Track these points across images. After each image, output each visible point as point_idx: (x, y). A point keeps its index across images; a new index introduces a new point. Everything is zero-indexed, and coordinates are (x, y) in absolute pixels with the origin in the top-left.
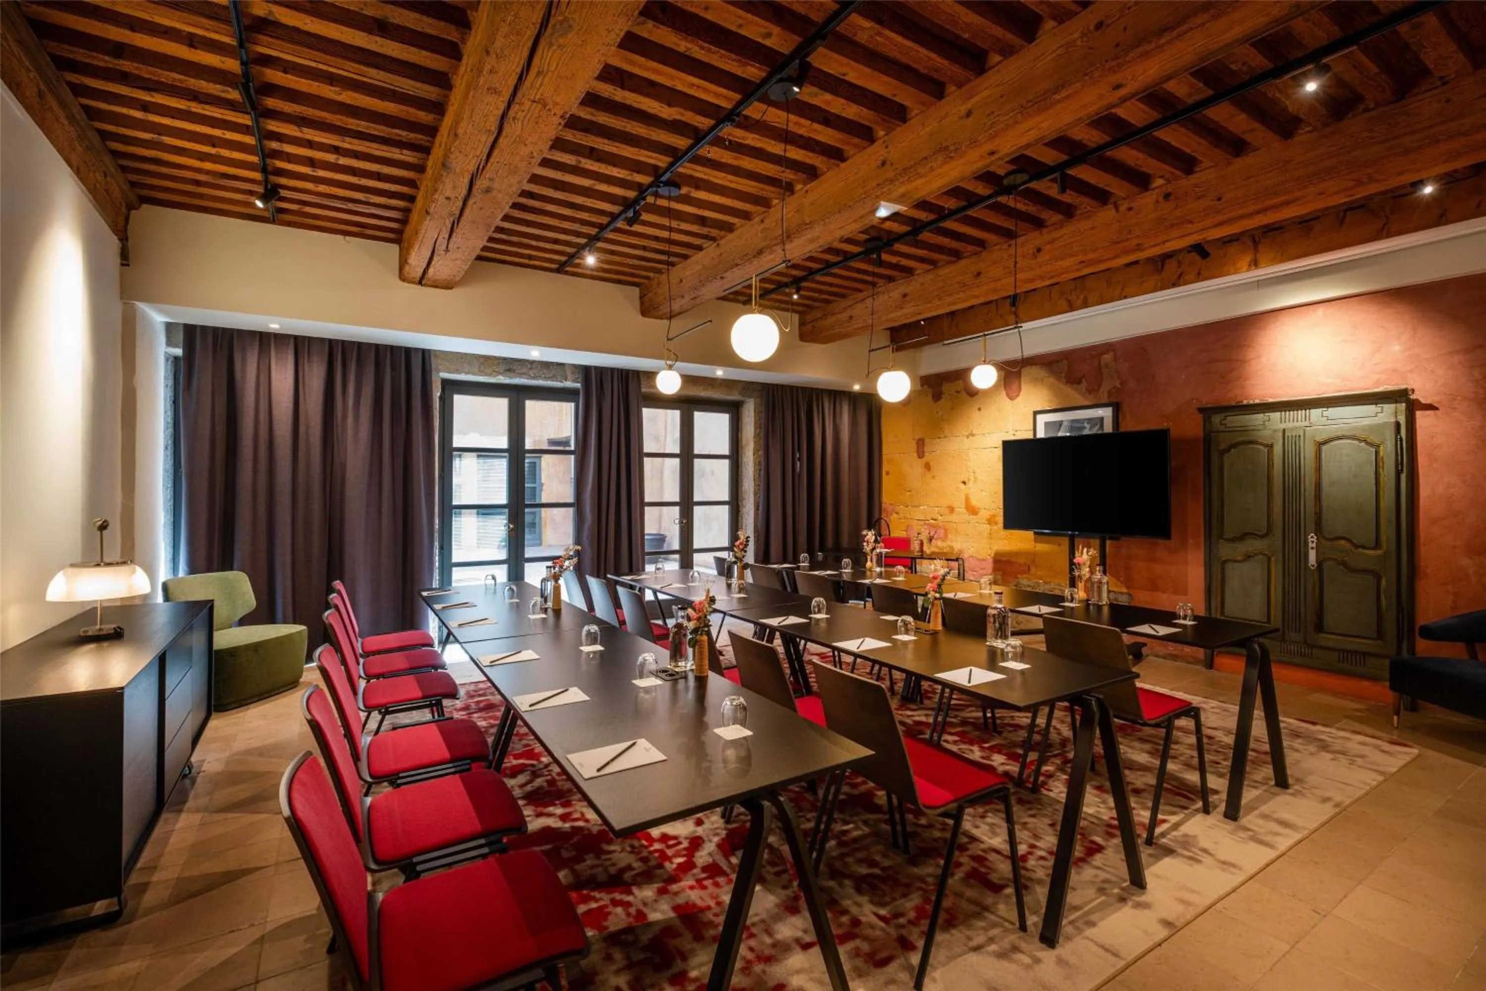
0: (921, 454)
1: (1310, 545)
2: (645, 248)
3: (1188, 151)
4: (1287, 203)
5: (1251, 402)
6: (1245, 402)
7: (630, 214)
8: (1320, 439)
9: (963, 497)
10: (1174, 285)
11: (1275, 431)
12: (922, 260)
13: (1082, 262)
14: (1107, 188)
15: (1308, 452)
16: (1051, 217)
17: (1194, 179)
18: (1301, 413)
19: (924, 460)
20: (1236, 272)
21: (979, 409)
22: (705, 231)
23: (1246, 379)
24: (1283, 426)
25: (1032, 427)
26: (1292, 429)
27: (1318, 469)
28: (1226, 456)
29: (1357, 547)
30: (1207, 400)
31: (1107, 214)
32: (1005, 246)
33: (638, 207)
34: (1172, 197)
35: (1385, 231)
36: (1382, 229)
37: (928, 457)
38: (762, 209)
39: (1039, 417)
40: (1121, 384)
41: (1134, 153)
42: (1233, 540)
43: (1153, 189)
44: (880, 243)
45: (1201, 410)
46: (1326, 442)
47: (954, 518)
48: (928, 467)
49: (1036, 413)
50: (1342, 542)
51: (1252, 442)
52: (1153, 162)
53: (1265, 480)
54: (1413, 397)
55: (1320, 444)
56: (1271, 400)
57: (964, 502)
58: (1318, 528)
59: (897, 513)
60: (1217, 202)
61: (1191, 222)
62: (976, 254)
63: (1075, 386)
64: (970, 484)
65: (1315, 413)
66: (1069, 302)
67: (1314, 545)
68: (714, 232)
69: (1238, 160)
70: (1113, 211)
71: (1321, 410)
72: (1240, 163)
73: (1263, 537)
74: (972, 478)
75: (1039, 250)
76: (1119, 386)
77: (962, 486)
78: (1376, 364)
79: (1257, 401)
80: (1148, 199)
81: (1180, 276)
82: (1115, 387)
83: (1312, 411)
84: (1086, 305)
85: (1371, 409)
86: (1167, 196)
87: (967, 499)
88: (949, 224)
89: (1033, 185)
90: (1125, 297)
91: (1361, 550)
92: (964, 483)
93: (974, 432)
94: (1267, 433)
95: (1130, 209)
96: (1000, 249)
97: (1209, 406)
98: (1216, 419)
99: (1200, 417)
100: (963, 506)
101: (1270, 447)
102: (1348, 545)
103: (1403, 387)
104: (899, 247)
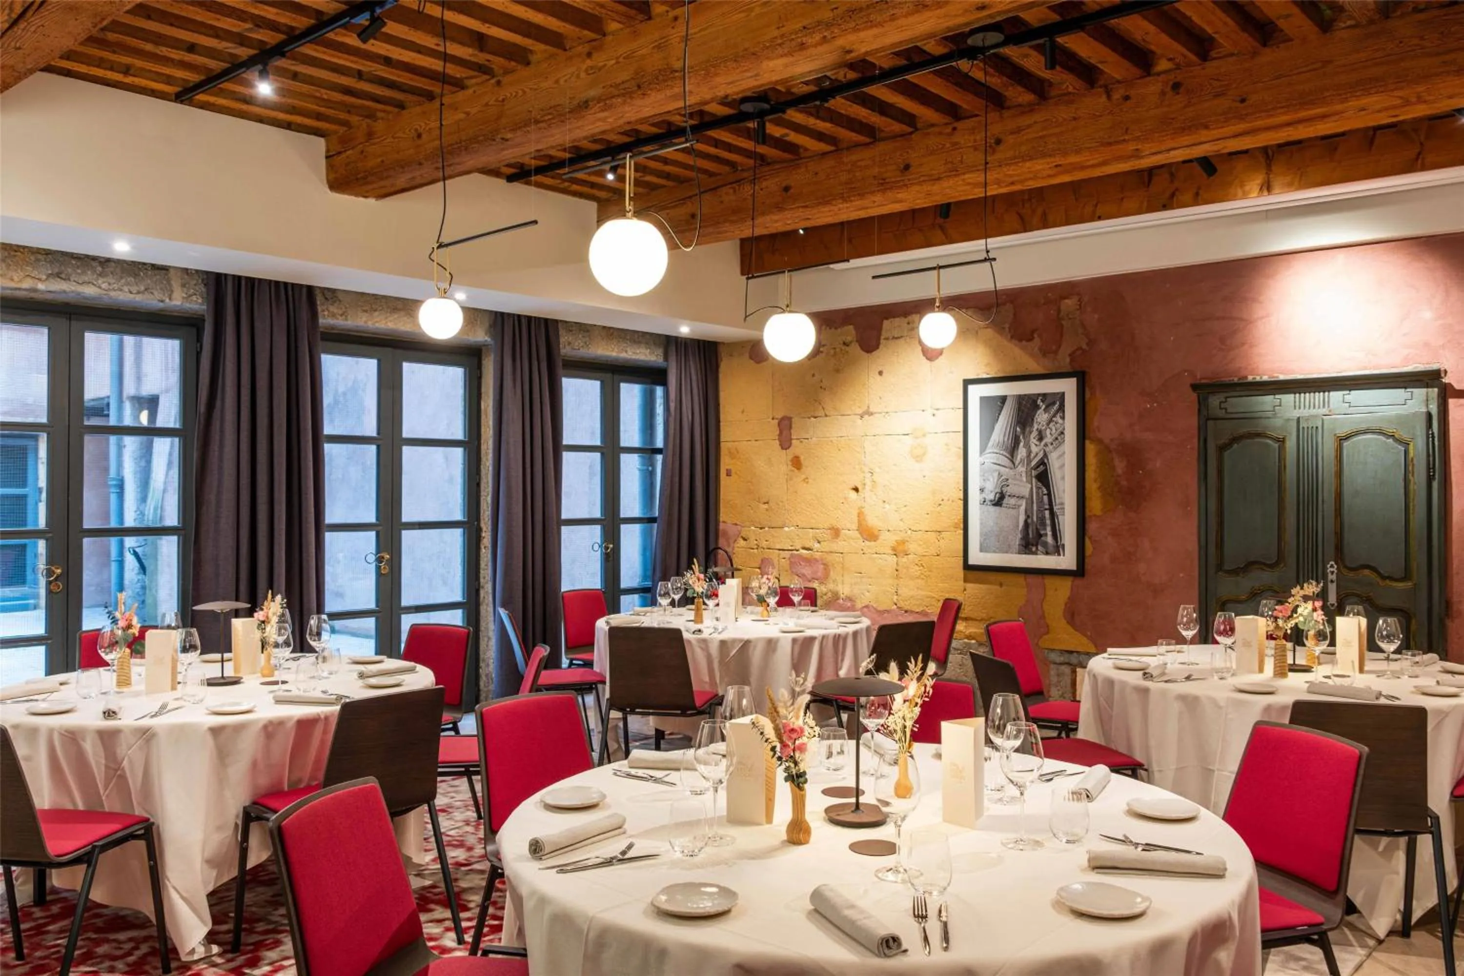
0: (785, 443)
1: (1330, 577)
2: (360, 75)
3: (1209, 30)
4: (1324, 117)
5: (1258, 379)
6: (1250, 378)
7: (363, 19)
8: (1342, 431)
9: (855, 513)
10: (1165, 207)
11: (1288, 420)
12: (820, 136)
13: (1056, 166)
14: (1099, 66)
15: (1328, 449)
16: (1019, 95)
17: (1211, 67)
18: (1319, 396)
19: (791, 452)
20: (1245, 196)
21: (881, 373)
22: (482, 58)
23: (1252, 346)
24: (1296, 414)
25: (961, 405)
26: (1307, 419)
27: (1339, 473)
28: (1226, 454)
29: (1384, 578)
30: (1202, 373)
31: (1096, 101)
32: (949, 130)
33: (378, 11)
34: (1182, 90)
35: (1420, 161)
36: (1417, 159)
37: (797, 448)
38: (593, 35)
39: (971, 388)
40: (1087, 344)
41: (1145, 24)
42: (1235, 572)
43: (1159, 74)
44: (766, 106)
45: (1195, 387)
46: (1348, 437)
47: (840, 545)
48: (797, 463)
49: (967, 383)
50: (1367, 572)
51: (1258, 435)
52: (1165, 39)
53: (1275, 488)
54: (1446, 380)
55: (1341, 440)
56: (1282, 377)
57: (856, 519)
58: (1339, 554)
59: (745, 539)
60: (1238, 104)
61: (1206, 127)
62: (902, 136)
63: (1024, 343)
64: (866, 492)
65: (1336, 396)
66: (1021, 217)
67: (1334, 577)
68: (497, 62)
69: (1267, 50)
70: (1104, 98)
71: (1341, 393)
72: (1268, 56)
73: (1272, 566)
74: (868, 482)
75: (998, 142)
76: (1084, 346)
77: (853, 494)
78: (1405, 335)
79: (1265, 378)
80: (1152, 88)
81: (1173, 195)
82: (1080, 348)
83: (1332, 393)
84: (1045, 224)
85: (1398, 394)
86: (1176, 86)
87: (860, 515)
88: (878, 91)
89: (1008, 51)
90: (1100, 218)
91: (1388, 582)
92: (856, 490)
93: (871, 410)
94: (1278, 422)
95: (1127, 98)
96: (940, 133)
97: (1203, 381)
98: (1215, 401)
99: (1194, 396)
100: (855, 526)
101: (1282, 441)
102: (1373, 576)
103: (1435, 367)
104: (794, 115)
